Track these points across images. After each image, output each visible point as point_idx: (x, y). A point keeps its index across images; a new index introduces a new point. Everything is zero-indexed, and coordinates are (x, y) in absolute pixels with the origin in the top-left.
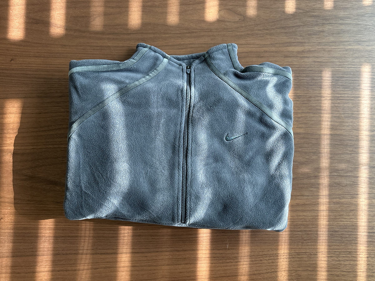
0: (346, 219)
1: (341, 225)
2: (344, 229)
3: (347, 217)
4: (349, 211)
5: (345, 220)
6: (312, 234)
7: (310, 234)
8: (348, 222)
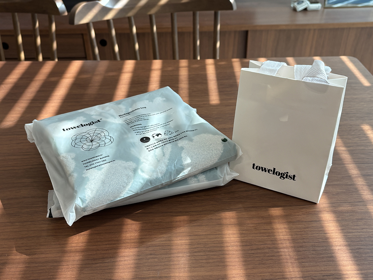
0: (355, 229)
1: (350, 237)
2: (358, 241)
3: (355, 227)
4: (356, 220)
5: (354, 231)
6: (305, 250)
7: (303, 251)
8: (361, 233)
